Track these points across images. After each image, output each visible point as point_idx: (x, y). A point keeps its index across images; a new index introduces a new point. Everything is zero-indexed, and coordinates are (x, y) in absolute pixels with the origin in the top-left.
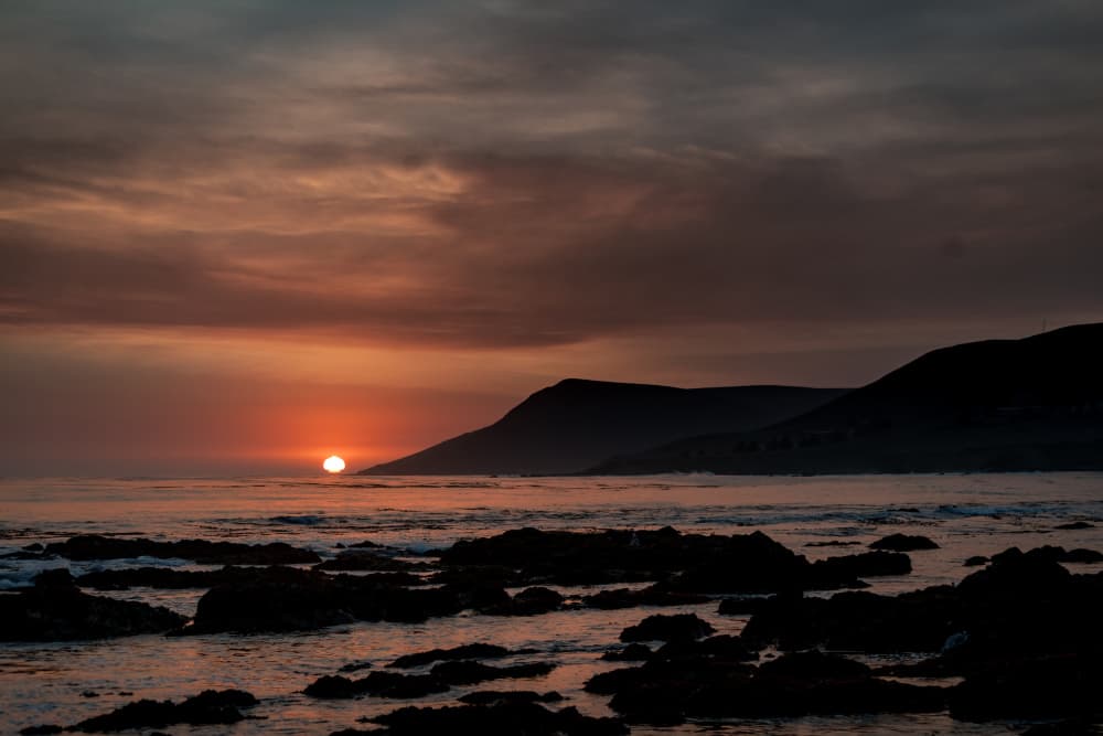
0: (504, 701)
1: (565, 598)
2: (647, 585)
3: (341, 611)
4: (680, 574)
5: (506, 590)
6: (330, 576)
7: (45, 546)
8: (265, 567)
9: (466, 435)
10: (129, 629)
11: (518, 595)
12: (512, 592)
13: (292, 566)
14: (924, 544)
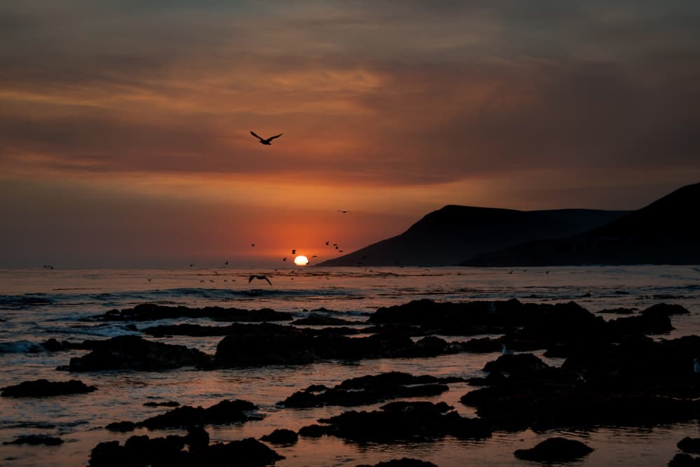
0: (412, 408)
1: (449, 344)
2: (500, 336)
3: (307, 351)
4: (522, 328)
5: (411, 338)
6: (300, 329)
7: (120, 311)
8: (259, 323)
9: (385, 241)
10: (174, 362)
11: (419, 342)
12: (415, 340)
13: (276, 323)
14: (681, 310)
